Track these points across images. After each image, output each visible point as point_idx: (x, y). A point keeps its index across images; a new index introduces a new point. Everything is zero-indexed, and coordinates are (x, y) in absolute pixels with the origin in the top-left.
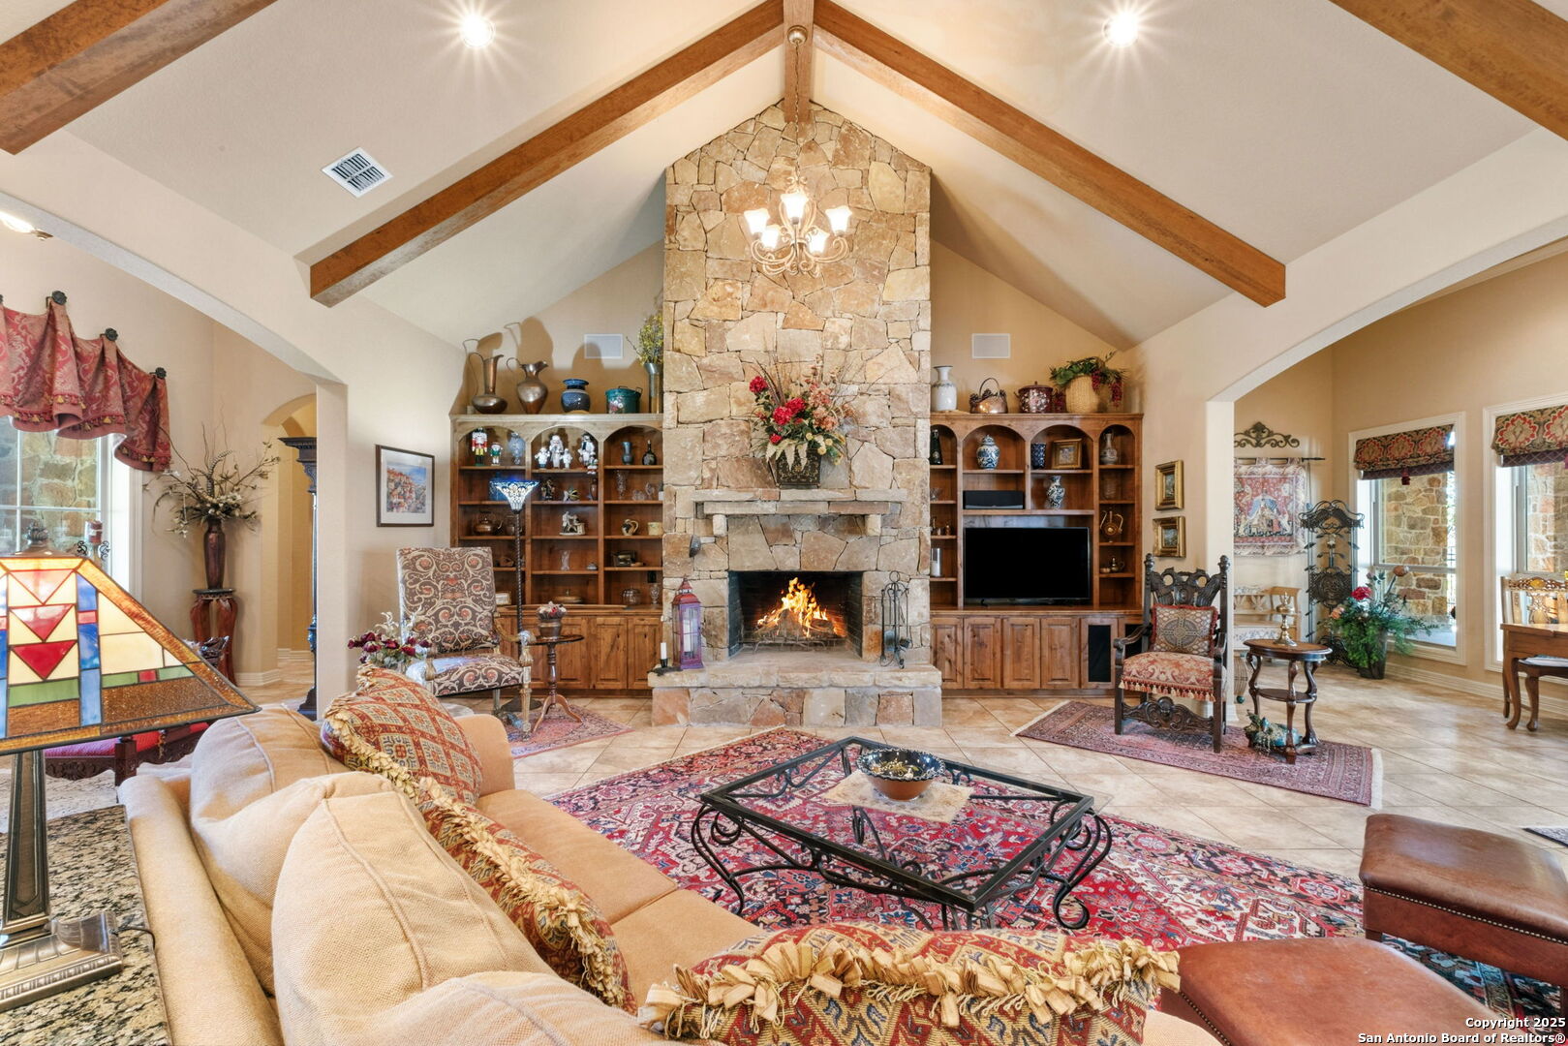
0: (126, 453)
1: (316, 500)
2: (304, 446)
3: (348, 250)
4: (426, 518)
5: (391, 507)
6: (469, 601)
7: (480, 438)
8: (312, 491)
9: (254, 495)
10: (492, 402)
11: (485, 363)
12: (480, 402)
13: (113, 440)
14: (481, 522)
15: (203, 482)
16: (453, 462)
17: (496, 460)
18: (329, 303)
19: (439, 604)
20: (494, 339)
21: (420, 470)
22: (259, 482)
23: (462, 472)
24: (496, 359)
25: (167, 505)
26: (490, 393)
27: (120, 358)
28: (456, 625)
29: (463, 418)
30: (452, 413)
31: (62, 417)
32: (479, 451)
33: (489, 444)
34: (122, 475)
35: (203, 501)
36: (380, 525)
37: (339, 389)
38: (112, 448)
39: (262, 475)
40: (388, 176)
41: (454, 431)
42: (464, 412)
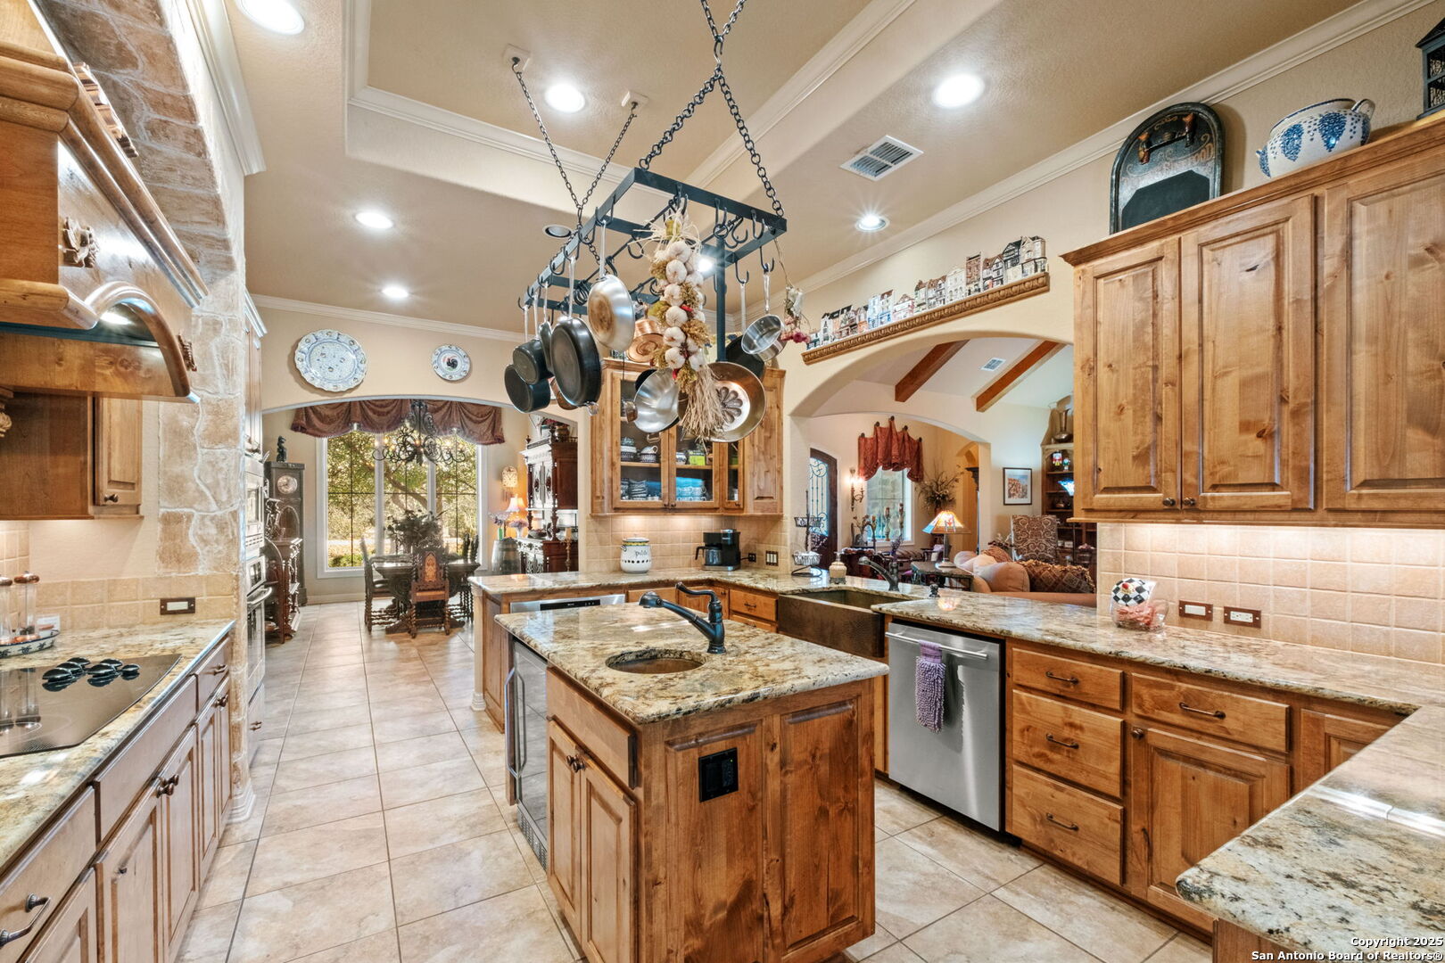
0: (910, 476)
1: (979, 494)
2: (975, 471)
3: (990, 389)
4: (1027, 500)
5: (1010, 497)
6: (1044, 541)
7: (1058, 456)
8: (978, 489)
9: (954, 490)
10: (1064, 437)
11: (1061, 415)
12: (1058, 437)
13: (906, 471)
14: (1059, 502)
15: (934, 485)
16: (1043, 470)
17: (1066, 468)
18: (983, 411)
19: (1029, 541)
20: (1067, 400)
21: (1024, 477)
22: (955, 484)
23: (1048, 475)
24: (1066, 412)
25: (922, 496)
26: (1062, 431)
27: (909, 437)
28: (1037, 552)
29: (1048, 447)
30: (1042, 445)
31: (894, 464)
32: (1057, 463)
33: (1063, 459)
34: (908, 482)
35: (934, 494)
36: (1005, 504)
37: (987, 445)
38: (906, 473)
39: (957, 481)
40: (1004, 361)
41: (1043, 453)
42: (1050, 443)
